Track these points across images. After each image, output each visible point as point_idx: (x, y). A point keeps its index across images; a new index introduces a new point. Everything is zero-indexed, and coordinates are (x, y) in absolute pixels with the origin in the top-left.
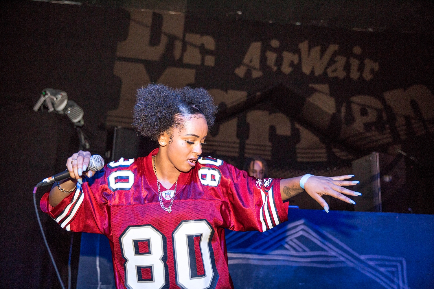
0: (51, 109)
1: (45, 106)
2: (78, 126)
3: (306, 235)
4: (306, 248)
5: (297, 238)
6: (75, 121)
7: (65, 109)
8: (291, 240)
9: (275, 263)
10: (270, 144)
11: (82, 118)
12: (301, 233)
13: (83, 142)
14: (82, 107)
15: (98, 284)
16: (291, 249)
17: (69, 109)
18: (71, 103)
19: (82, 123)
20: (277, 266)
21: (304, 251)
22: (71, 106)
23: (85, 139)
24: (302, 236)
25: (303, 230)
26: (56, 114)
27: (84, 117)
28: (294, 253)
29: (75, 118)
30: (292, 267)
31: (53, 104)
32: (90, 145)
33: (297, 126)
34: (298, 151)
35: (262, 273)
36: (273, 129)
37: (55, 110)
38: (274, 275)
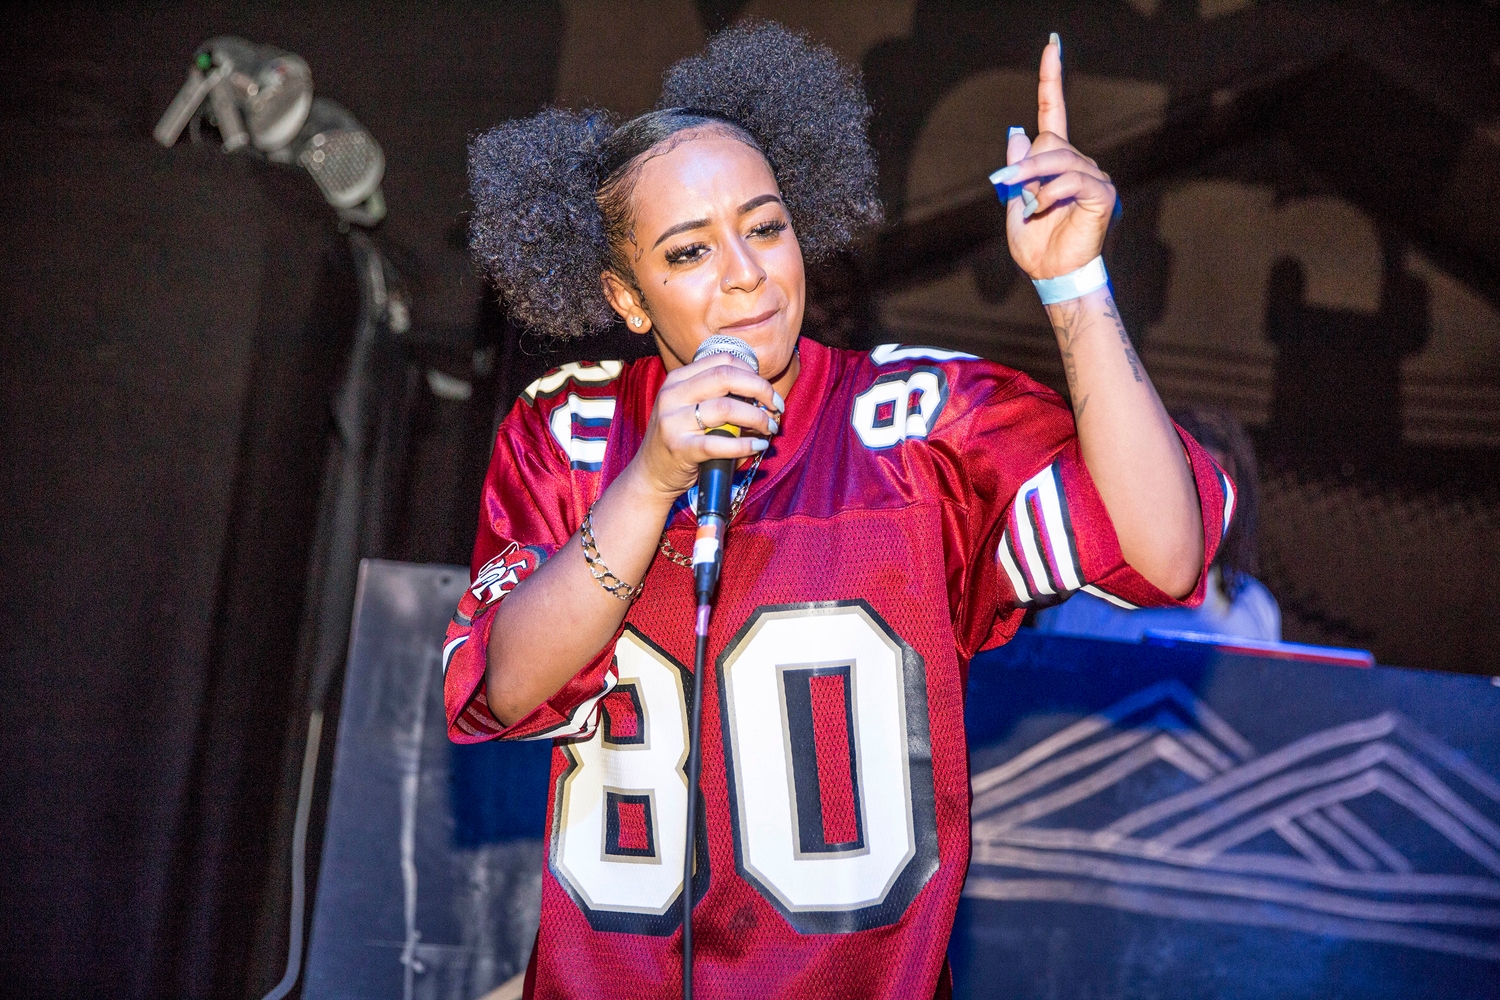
0: (235, 139)
1: (206, 125)
2: (357, 226)
3: (1398, 792)
4: (1392, 857)
5: (1349, 804)
6: (347, 198)
7: (300, 140)
8: (1321, 811)
9: (1233, 915)
10: (1270, 351)
11: (377, 191)
12: (1373, 781)
13: (379, 296)
14: (377, 133)
15: (403, 938)
16: (1318, 855)
17: (319, 140)
18: (328, 111)
19: (376, 209)
20: (1247, 928)
21: (1384, 868)
22: (329, 127)
23: (389, 286)
24: (1376, 796)
25: (1383, 766)
26: (256, 162)
27: (385, 185)
28: (1330, 873)
29: (346, 184)
30: (1316, 940)
31: (243, 114)
32: (412, 314)
33: (1416, 264)
34: (1409, 389)
35: (1166, 953)
36: (1287, 277)
37: (251, 143)
38: (1222, 971)
